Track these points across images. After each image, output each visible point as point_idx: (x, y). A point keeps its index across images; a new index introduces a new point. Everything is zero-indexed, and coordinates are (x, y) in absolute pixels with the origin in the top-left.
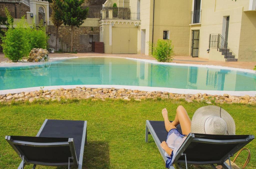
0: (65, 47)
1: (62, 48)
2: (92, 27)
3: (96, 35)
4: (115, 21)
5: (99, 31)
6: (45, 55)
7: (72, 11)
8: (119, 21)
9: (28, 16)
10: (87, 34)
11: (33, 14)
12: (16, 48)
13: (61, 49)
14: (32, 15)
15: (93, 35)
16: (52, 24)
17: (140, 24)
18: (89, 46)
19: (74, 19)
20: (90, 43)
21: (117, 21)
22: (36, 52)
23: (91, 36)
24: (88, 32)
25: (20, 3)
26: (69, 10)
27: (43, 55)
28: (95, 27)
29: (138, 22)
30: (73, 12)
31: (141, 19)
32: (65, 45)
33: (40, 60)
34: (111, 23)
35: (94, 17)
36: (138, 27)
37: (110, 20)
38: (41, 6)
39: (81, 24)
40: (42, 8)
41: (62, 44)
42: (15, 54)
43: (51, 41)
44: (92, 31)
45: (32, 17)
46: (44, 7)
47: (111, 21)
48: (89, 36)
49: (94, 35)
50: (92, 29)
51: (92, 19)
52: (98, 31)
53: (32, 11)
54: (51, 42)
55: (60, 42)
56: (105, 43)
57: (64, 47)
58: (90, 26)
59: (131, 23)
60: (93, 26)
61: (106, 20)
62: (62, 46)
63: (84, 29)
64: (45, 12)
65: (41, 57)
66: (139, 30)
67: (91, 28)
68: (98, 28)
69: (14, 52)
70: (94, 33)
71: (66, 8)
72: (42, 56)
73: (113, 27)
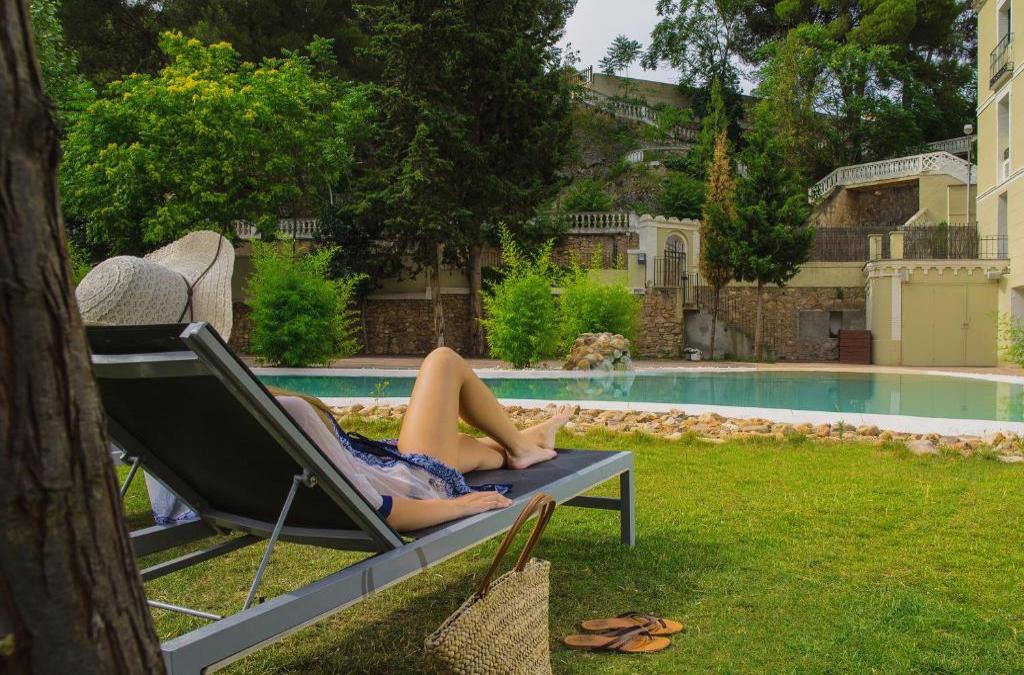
0: (742, 346)
1: (735, 349)
2: (837, 288)
3: (853, 310)
4: (911, 265)
5: (863, 300)
6: (616, 351)
7: (755, 239)
8: (926, 264)
9: (632, 262)
10: (821, 308)
11: (645, 255)
12: (520, 329)
13: (731, 350)
14: (642, 259)
15: (841, 313)
16: (704, 283)
17: (1006, 270)
18: (827, 345)
19: (761, 260)
20: (832, 336)
21: (920, 263)
22: (587, 343)
23: (836, 315)
24: (827, 303)
25: (628, 234)
26: (746, 235)
27: (608, 350)
28: (849, 288)
29: (1000, 265)
30: (760, 241)
31: (1009, 256)
32: (745, 340)
33: (595, 363)
34: (896, 271)
35: (849, 259)
36: (998, 282)
37: (896, 262)
38: (674, 233)
39: (791, 276)
40: (677, 240)
41: (734, 338)
42: (516, 344)
43: (698, 329)
44: (839, 301)
45: (642, 263)
46: (685, 237)
47: (897, 265)
48: (829, 315)
49: (844, 310)
50: (839, 293)
51: (839, 264)
52: (860, 299)
53: (643, 248)
54: (699, 333)
55: (729, 333)
56: (876, 332)
57: (739, 347)
58: (831, 285)
59: (973, 271)
60: (841, 285)
61: (882, 263)
62: (735, 343)
63: (813, 293)
64: (686, 250)
65: (601, 357)
66: (1004, 292)
67: (835, 291)
68: (861, 291)
69: (514, 338)
70: (847, 306)
71: (739, 231)
72: (604, 355)
73: (904, 283)
